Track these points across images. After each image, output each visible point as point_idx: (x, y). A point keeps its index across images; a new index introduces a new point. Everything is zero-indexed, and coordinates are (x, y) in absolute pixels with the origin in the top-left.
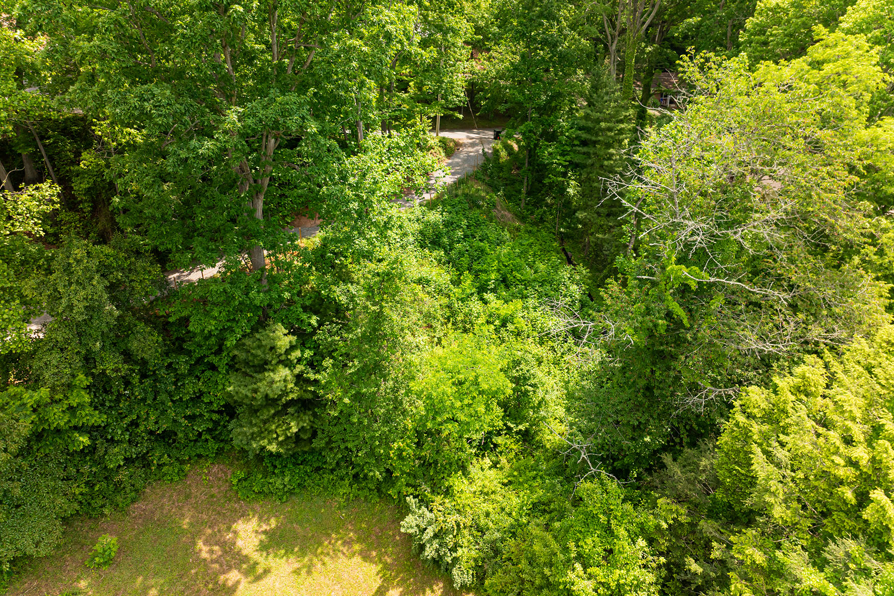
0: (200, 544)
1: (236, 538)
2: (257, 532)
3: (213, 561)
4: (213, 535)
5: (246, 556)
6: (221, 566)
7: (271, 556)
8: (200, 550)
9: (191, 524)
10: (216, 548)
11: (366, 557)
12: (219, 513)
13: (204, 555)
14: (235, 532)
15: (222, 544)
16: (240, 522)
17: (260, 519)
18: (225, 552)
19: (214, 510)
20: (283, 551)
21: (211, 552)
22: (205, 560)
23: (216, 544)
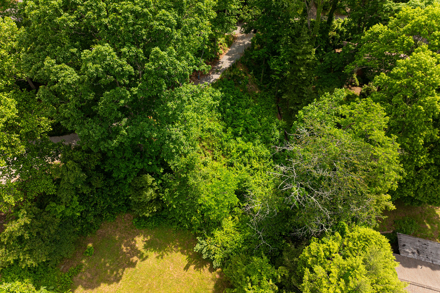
0: (123, 246)
1: (135, 243)
2: (143, 241)
3: (128, 253)
4: (127, 242)
5: (139, 251)
6: (131, 255)
7: (148, 251)
8: (123, 249)
9: (119, 238)
10: (129, 248)
11: (183, 253)
12: (129, 234)
13: (125, 250)
14: (135, 241)
15: (131, 246)
16: (137, 237)
17: (144, 236)
18: (132, 249)
19: (127, 232)
20: (153, 249)
21: (127, 249)
22: (125, 252)
23: (129, 246)
